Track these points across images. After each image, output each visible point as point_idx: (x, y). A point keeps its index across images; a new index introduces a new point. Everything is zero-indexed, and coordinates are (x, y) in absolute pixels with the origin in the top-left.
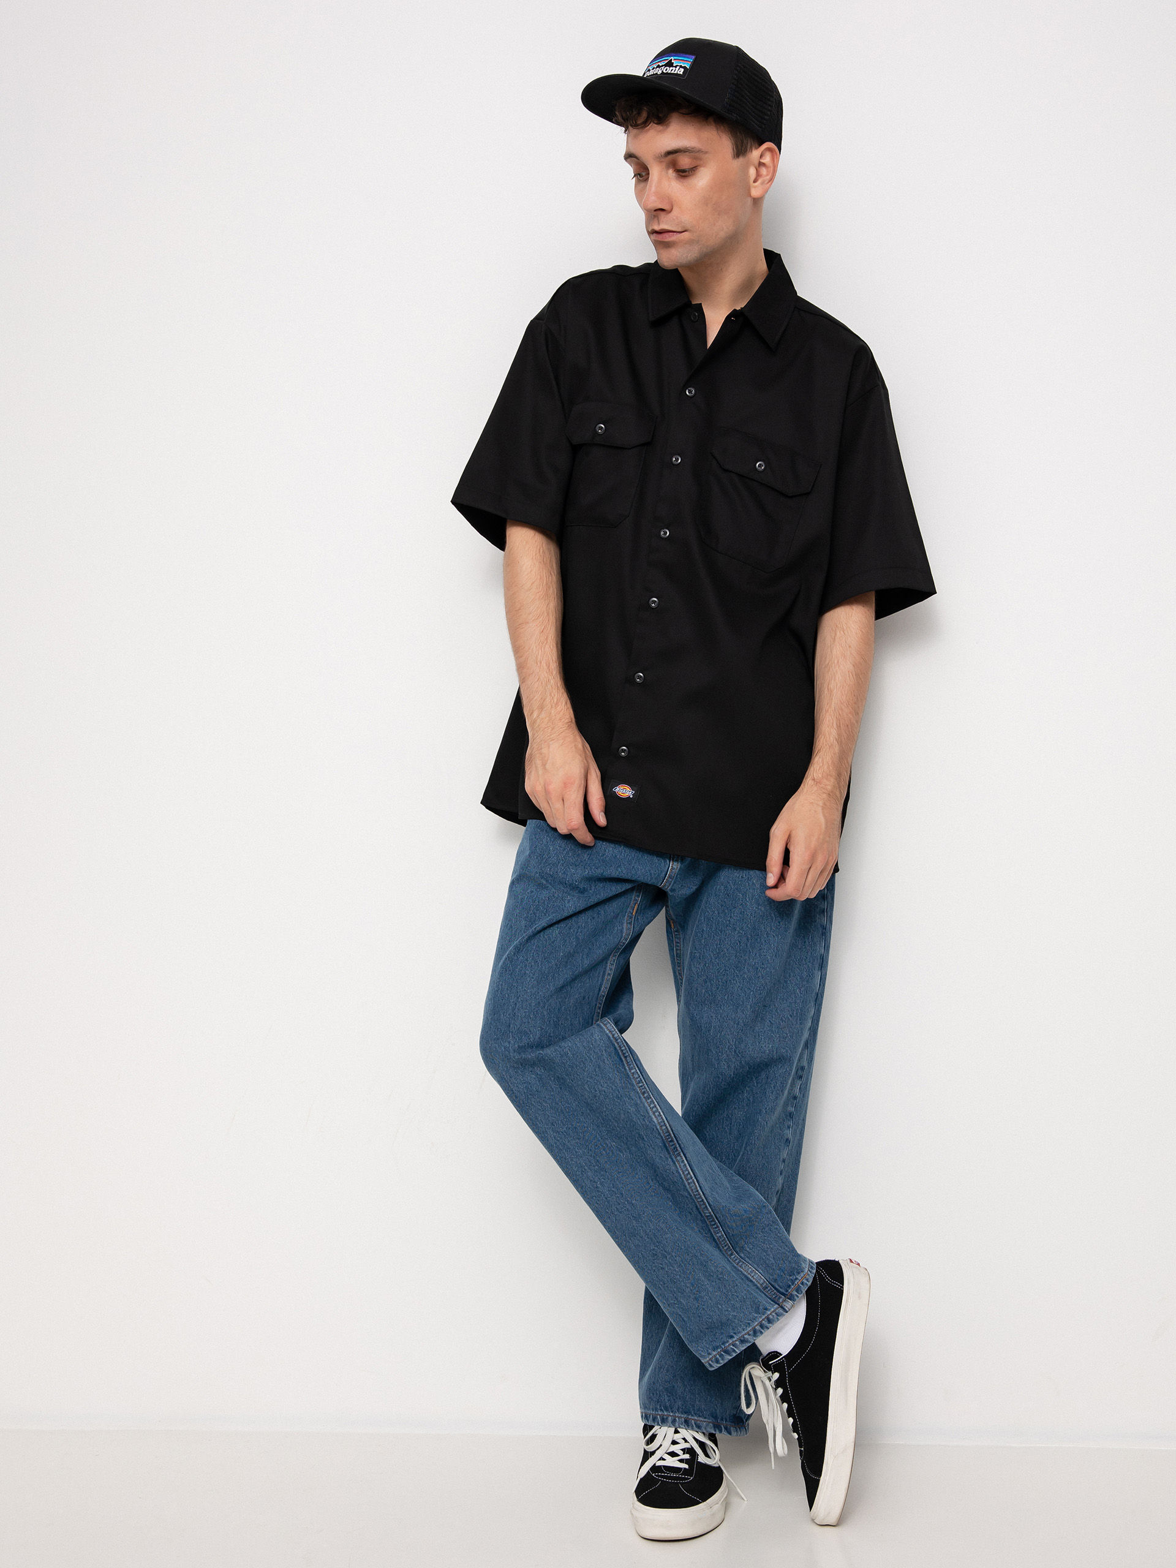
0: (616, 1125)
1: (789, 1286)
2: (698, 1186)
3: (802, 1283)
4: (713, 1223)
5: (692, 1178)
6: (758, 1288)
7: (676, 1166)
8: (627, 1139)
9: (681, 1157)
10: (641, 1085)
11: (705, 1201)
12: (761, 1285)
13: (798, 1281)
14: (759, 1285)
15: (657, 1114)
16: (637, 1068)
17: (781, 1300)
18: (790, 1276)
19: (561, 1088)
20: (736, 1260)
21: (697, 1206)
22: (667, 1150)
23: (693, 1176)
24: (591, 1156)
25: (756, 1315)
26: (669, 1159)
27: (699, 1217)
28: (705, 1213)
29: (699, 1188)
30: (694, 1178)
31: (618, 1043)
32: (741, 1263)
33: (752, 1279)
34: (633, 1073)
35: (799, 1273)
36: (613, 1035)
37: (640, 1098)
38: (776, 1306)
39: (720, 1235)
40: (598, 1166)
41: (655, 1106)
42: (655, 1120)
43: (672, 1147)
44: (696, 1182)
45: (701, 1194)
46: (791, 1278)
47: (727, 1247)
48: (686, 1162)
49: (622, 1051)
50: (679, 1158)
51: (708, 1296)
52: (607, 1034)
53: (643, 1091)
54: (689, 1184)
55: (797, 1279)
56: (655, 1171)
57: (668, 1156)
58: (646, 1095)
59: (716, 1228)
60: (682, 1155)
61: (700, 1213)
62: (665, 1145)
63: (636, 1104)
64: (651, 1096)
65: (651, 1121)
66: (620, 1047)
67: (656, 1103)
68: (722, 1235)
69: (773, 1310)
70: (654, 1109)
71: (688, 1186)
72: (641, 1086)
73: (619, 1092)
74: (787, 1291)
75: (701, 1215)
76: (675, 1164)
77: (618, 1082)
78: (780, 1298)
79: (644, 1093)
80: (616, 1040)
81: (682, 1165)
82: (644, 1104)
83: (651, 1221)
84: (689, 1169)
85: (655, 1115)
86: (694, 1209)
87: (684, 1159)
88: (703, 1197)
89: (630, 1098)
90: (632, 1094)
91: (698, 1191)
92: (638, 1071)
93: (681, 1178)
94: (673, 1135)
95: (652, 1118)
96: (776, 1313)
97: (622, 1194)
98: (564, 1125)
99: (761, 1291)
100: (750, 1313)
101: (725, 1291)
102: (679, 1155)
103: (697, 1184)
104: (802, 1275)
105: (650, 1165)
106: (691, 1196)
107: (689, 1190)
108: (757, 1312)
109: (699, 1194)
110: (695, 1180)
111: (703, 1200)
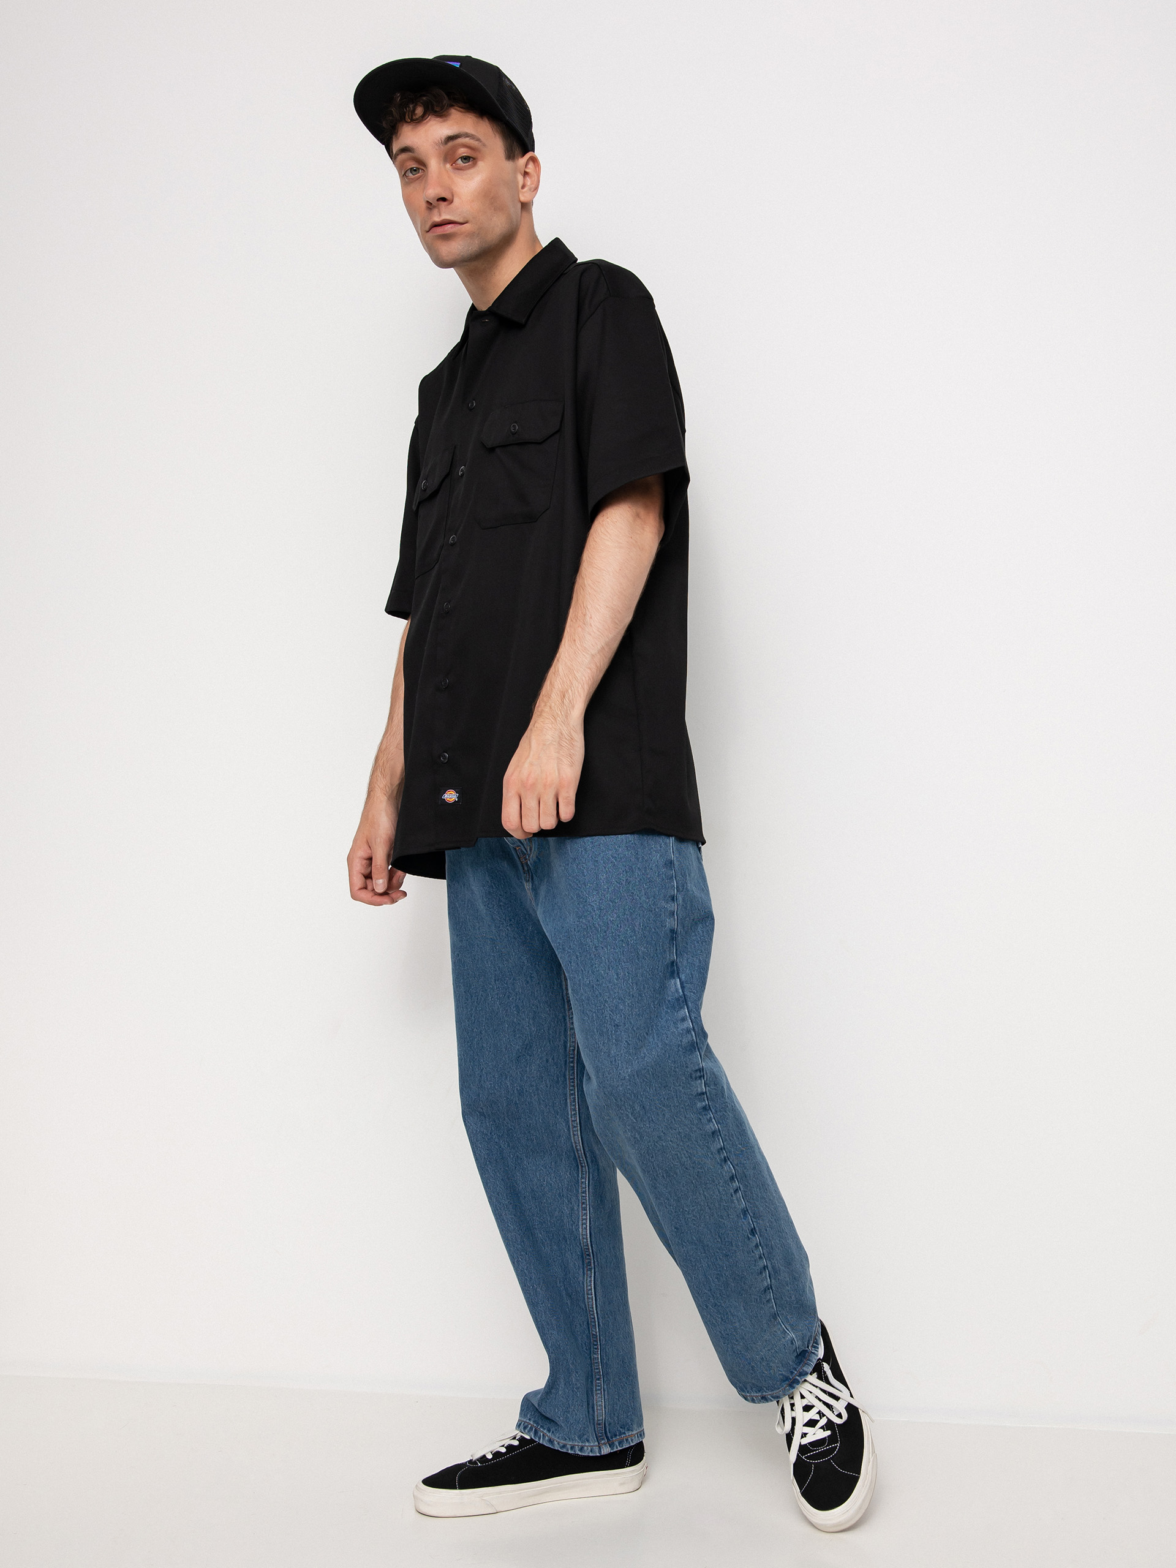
0: (549, 1219)
1: (616, 1436)
2: (594, 1303)
3: (627, 1440)
4: (596, 1343)
5: (592, 1294)
6: (594, 1419)
7: (584, 1278)
8: (553, 1235)
9: (591, 1272)
10: (583, 1195)
11: (596, 1319)
12: (598, 1420)
13: (624, 1435)
14: (596, 1419)
15: (584, 1226)
16: (587, 1180)
17: (603, 1442)
18: (621, 1428)
19: (516, 1168)
20: (599, 1386)
21: (588, 1322)
22: (583, 1262)
23: (593, 1293)
24: (519, 1235)
25: (576, 1438)
26: (581, 1270)
27: (587, 1332)
28: (592, 1331)
29: (594, 1306)
30: (593, 1295)
31: (578, 1154)
32: (599, 1392)
33: (596, 1410)
34: (582, 1182)
35: (628, 1430)
36: (576, 1146)
37: (578, 1206)
38: (597, 1443)
39: (596, 1357)
40: (521, 1246)
41: (586, 1219)
42: (580, 1230)
43: (587, 1261)
44: (594, 1300)
45: (595, 1312)
46: (621, 1430)
47: (598, 1371)
48: (593, 1279)
49: (580, 1160)
50: (589, 1272)
51: (555, 1395)
52: (571, 1142)
53: (583, 1201)
54: (588, 1298)
55: (624, 1433)
56: (566, 1274)
57: (581, 1265)
58: (583, 1206)
59: (596, 1349)
60: (593, 1271)
61: (589, 1328)
62: (582, 1256)
63: (572, 1209)
64: (588, 1209)
65: (577, 1230)
66: (579, 1158)
67: (588, 1217)
68: (598, 1358)
69: (592, 1444)
70: (584, 1221)
71: (586, 1300)
72: (584, 1197)
73: (563, 1191)
74: (612, 1438)
75: (589, 1331)
76: (584, 1275)
77: (566, 1183)
78: (603, 1439)
79: (583, 1203)
80: (577, 1151)
81: (589, 1279)
82: (579, 1212)
83: (545, 1312)
84: (593, 1286)
85: (582, 1227)
86: (585, 1323)
87: (593, 1275)
88: (596, 1315)
89: (570, 1201)
90: (574, 1199)
91: (593, 1308)
92: (587, 1182)
93: (584, 1290)
94: (591, 1251)
95: (579, 1227)
96: (591, 1449)
97: (531, 1278)
98: (507, 1198)
99: (594, 1424)
100: (575, 1434)
101: (570, 1402)
102: (591, 1269)
103: (594, 1301)
104: (630, 1433)
105: (563, 1267)
106: (586, 1309)
107: (587, 1304)
108: (580, 1437)
109: (593, 1311)
110: (594, 1298)
111: (594, 1318)
